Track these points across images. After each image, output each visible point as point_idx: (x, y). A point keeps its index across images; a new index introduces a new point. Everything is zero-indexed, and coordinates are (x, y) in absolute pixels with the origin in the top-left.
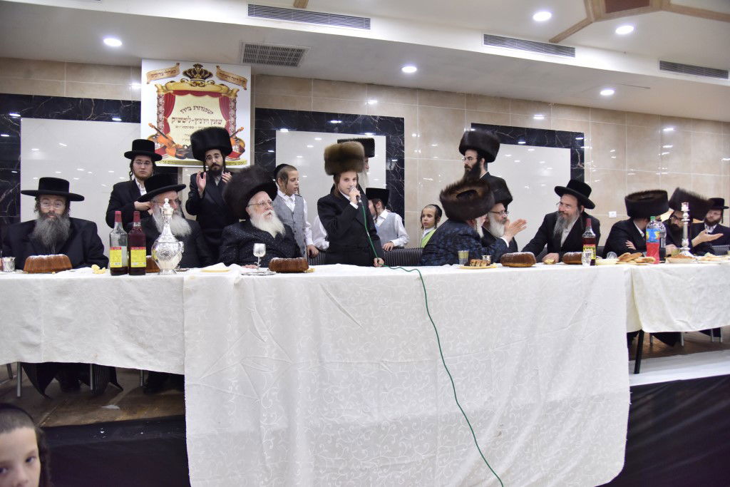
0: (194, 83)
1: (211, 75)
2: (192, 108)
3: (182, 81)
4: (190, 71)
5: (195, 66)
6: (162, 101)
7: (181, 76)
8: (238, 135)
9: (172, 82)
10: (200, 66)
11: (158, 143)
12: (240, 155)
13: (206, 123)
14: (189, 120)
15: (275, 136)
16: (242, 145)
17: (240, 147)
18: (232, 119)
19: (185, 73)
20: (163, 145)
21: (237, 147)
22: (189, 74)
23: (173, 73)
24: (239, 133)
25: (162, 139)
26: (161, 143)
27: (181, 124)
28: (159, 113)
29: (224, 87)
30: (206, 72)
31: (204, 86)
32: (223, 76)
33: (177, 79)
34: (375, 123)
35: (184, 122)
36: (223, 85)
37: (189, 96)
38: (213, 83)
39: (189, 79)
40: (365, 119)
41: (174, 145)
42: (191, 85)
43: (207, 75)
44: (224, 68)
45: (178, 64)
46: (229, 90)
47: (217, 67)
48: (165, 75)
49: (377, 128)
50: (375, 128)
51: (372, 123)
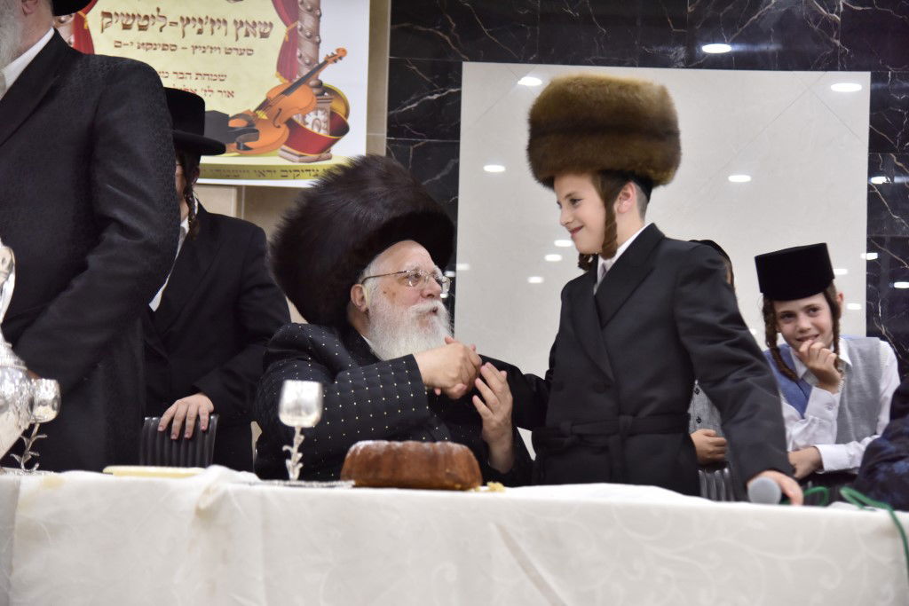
8: (326, 77)
12: (333, 142)
13: (219, 32)
14: (159, 24)
15: (459, 85)
16: (340, 110)
17: (333, 115)
18: (307, 22)
21: (322, 116)
24: (330, 68)
27: (134, 33)
34: (828, 25)
35: (142, 28)
49: (838, 43)
50: (829, 42)
51: (816, 28)
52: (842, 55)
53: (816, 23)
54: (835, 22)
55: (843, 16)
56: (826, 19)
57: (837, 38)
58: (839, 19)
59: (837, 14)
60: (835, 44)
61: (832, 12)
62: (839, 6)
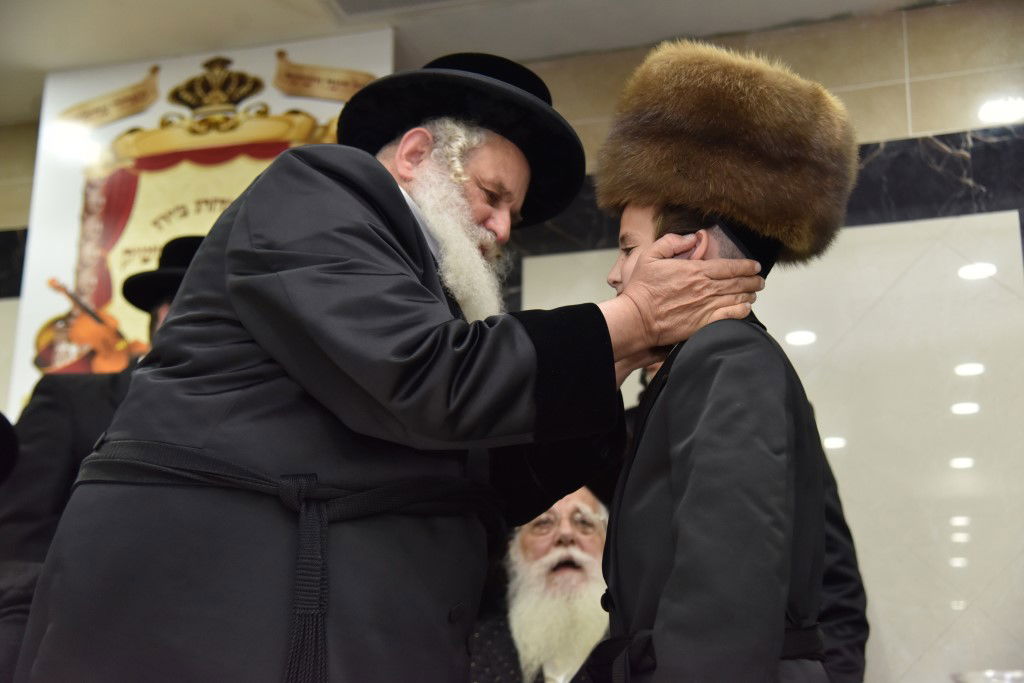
0: (204, 122)
1: (257, 86)
2: (191, 207)
3: (165, 124)
4: (190, 87)
5: (210, 65)
6: (97, 198)
7: (162, 107)
9: (133, 131)
10: (224, 63)
11: (70, 340)
15: (519, 283)
19: (176, 97)
20: (86, 348)
22: (187, 96)
23: (137, 101)
25: (86, 327)
26: (80, 342)
28: (84, 238)
29: (298, 120)
30: (242, 79)
31: (233, 128)
32: (296, 81)
33: (148, 120)
34: (955, 164)
36: (295, 112)
37: (186, 169)
38: (264, 113)
39: (186, 112)
40: (904, 156)
41: (121, 346)
42: (193, 132)
43: (244, 89)
44: (301, 55)
45: (155, 70)
46: (314, 126)
47: (281, 55)
48: (114, 112)
49: (970, 182)
50: (960, 185)
51: (939, 169)
52: (977, 197)
53: (939, 163)
54: (963, 159)
55: (973, 151)
56: (952, 158)
57: (968, 176)
58: (967, 155)
59: (966, 149)
60: (967, 185)
61: (958, 147)
62: (966, 141)
